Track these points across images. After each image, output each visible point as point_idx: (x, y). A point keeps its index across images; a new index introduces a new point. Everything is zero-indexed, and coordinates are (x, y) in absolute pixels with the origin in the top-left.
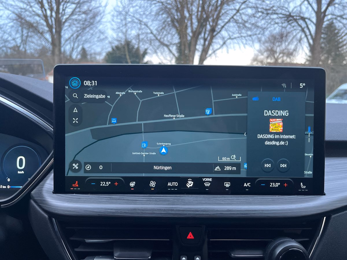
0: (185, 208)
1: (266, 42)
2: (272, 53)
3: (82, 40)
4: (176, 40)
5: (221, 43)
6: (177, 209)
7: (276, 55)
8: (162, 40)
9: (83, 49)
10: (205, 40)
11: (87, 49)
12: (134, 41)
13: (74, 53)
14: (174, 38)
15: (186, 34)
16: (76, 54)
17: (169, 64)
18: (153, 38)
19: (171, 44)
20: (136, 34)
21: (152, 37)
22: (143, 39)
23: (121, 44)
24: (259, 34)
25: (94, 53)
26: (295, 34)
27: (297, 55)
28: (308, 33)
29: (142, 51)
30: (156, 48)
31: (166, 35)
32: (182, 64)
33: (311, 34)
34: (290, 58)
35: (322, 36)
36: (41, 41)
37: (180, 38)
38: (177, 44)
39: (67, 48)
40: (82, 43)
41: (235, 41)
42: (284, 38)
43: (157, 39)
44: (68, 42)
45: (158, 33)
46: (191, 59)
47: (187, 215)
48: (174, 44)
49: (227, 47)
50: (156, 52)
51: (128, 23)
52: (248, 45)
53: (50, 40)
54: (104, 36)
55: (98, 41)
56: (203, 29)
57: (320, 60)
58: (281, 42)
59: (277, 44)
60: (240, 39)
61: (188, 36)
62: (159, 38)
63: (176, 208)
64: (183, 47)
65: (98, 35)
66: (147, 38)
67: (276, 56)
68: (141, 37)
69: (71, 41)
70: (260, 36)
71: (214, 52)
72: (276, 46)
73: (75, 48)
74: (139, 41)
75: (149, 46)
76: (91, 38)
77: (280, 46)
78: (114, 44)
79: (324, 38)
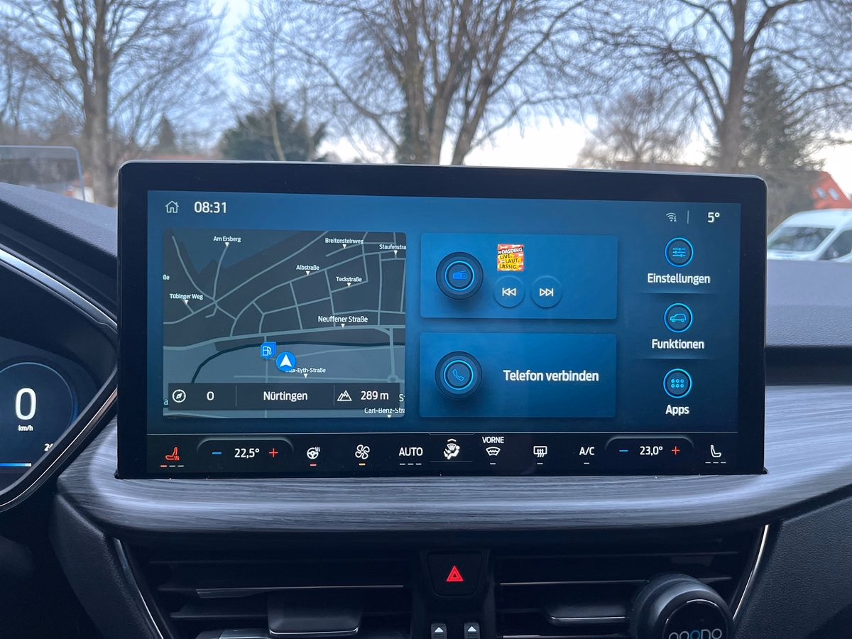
0: (442, 509)
1: (612, 111)
2: (627, 139)
3: (161, 98)
4: (397, 103)
5: (507, 112)
6: (423, 511)
7: (638, 143)
8: (362, 103)
9: (165, 122)
10: (468, 104)
11: (174, 122)
12: (292, 105)
13: (141, 130)
14: (393, 98)
15: (422, 90)
16: (146, 134)
17: (379, 161)
18: (341, 97)
19: (385, 112)
20: (297, 87)
21: (337, 94)
22: (315, 99)
23: (261, 111)
24: (597, 92)
25: (191, 133)
26: (680, 94)
27: (687, 145)
28: (712, 93)
29: (312, 132)
30: (347, 123)
31: (371, 91)
32: (413, 162)
33: (718, 95)
34: (669, 151)
35: (746, 99)
36: (57, 101)
37: (407, 99)
38: (399, 113)
39: (123, 118)
40: (161, 106)
41: (540, 107)
42: (655, 104)
43: (350, 99)
44: (127, 103)
45: (352, 86)
46: (433, 149)
47: (446, 525)
48: (392, 114)
49: (521, 121)
50: (347, 132)
51: (277, 60)
52: (571, 117)
53: (80, 97)
54: (217, 89)
55: (203, 103)
56: (462, 79)
57: (740, 158)
58: (649, 112)
59: (639, 118)
60: (551, 104)
61: (426, 94)
62: (355, 97)
63: (422, 509)
64: (413, 121)
65: (202, 88)
66: (326, 96)
67: (636, 147)
68: (311, 94)
69: (132, 101)
70: (598, 97)
71: (490, 133)
72: (636, 122)
73: (144, 118)
74: (306, 104)
75: (330, 116)
76: (184, 93)
77: (645, 123)
78: (242, 111)
79: (750, 105)
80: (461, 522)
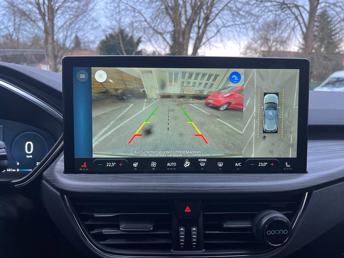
1: (260, 29)
2: (266, 41)
3: (75, 27)
4: (170, 28)
5: (216, 31)
7: (270, 43)
8: (156, 28)
9: (77, 38)
10: (199, 28)
11: (80, 37)
12: (127, 29)
13: (67, 41)
14: (168, 26)
15: (180, 22)
16: (69, 42)
18: (147, 26)
19: (165, 32)
20: (129, 22)
22: (137, 27)
23: (115, 32)
24: (253, 22)
25: (87, 42)
26: (288, 22)
27: (291, 44)
29: (135, 40)
30: (150, 37)
31: (160, 23)
33: (304, 22)
34: (283, 46)
35: (316, 24)
36: (34, 29)
37: (174, 26)
38: (171, 32)
39: (60, 36)
40: (75, 31)
41: (229, 29)
42: (277, 26)
43: (151, 27)
44: (61, 30)
45: (151, 21)
46: (185, 47)
47: (184, 191)
48: (168, 32)
49: (221, 35)
50: (150, 40)
51: (121, 11)
52: (242, 33)
53: (43, 28)
54: (97, 24)
55: (91, 29)
56: (197, 17)
57: (313, 48)
58: (275, 30)
60: (234, 27)
61: (182, 24)
62: (153, 26)
63: (175, 185)
64: (177, 35)
65: (91, 23)
66: (141, 26)
67: (269, 45)
68: (135, 25)
69: (64, 29)
70: (253, 24)
71: (208, 40)
72: (270, 34)
73: (68, 36)
74: (133, 29)
75: (143, 34)
76: (84, 25)
77: (273, 34)
78: (107, 33)
79: (317, 27)
80: (190, 190)
